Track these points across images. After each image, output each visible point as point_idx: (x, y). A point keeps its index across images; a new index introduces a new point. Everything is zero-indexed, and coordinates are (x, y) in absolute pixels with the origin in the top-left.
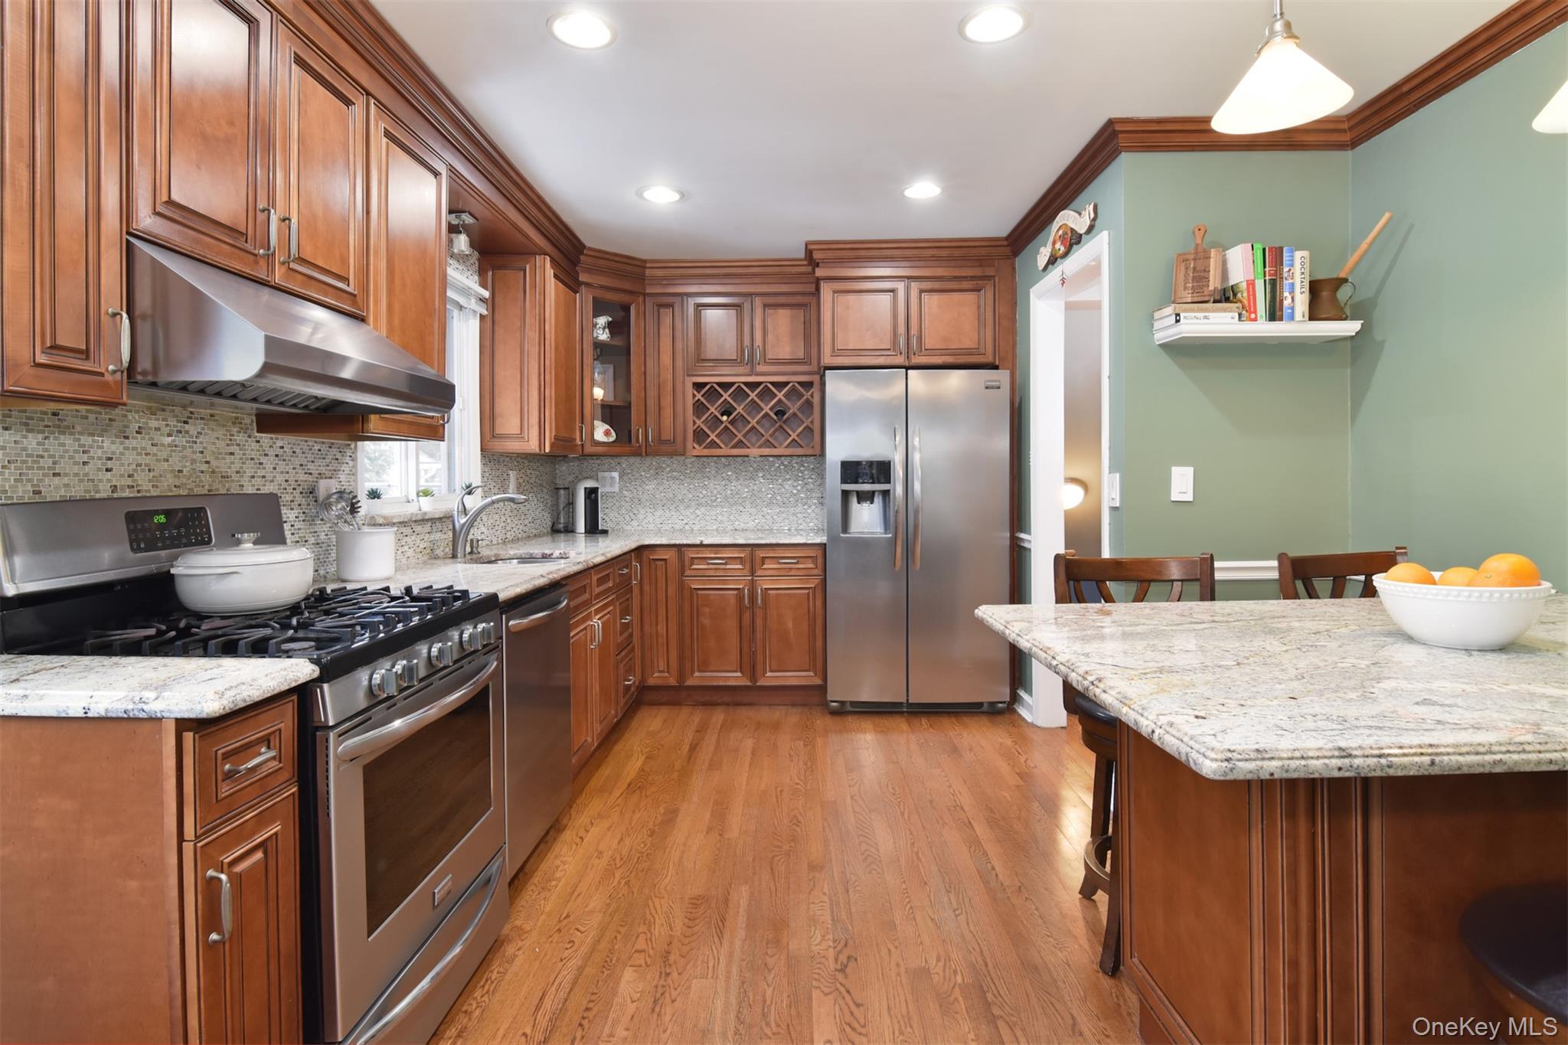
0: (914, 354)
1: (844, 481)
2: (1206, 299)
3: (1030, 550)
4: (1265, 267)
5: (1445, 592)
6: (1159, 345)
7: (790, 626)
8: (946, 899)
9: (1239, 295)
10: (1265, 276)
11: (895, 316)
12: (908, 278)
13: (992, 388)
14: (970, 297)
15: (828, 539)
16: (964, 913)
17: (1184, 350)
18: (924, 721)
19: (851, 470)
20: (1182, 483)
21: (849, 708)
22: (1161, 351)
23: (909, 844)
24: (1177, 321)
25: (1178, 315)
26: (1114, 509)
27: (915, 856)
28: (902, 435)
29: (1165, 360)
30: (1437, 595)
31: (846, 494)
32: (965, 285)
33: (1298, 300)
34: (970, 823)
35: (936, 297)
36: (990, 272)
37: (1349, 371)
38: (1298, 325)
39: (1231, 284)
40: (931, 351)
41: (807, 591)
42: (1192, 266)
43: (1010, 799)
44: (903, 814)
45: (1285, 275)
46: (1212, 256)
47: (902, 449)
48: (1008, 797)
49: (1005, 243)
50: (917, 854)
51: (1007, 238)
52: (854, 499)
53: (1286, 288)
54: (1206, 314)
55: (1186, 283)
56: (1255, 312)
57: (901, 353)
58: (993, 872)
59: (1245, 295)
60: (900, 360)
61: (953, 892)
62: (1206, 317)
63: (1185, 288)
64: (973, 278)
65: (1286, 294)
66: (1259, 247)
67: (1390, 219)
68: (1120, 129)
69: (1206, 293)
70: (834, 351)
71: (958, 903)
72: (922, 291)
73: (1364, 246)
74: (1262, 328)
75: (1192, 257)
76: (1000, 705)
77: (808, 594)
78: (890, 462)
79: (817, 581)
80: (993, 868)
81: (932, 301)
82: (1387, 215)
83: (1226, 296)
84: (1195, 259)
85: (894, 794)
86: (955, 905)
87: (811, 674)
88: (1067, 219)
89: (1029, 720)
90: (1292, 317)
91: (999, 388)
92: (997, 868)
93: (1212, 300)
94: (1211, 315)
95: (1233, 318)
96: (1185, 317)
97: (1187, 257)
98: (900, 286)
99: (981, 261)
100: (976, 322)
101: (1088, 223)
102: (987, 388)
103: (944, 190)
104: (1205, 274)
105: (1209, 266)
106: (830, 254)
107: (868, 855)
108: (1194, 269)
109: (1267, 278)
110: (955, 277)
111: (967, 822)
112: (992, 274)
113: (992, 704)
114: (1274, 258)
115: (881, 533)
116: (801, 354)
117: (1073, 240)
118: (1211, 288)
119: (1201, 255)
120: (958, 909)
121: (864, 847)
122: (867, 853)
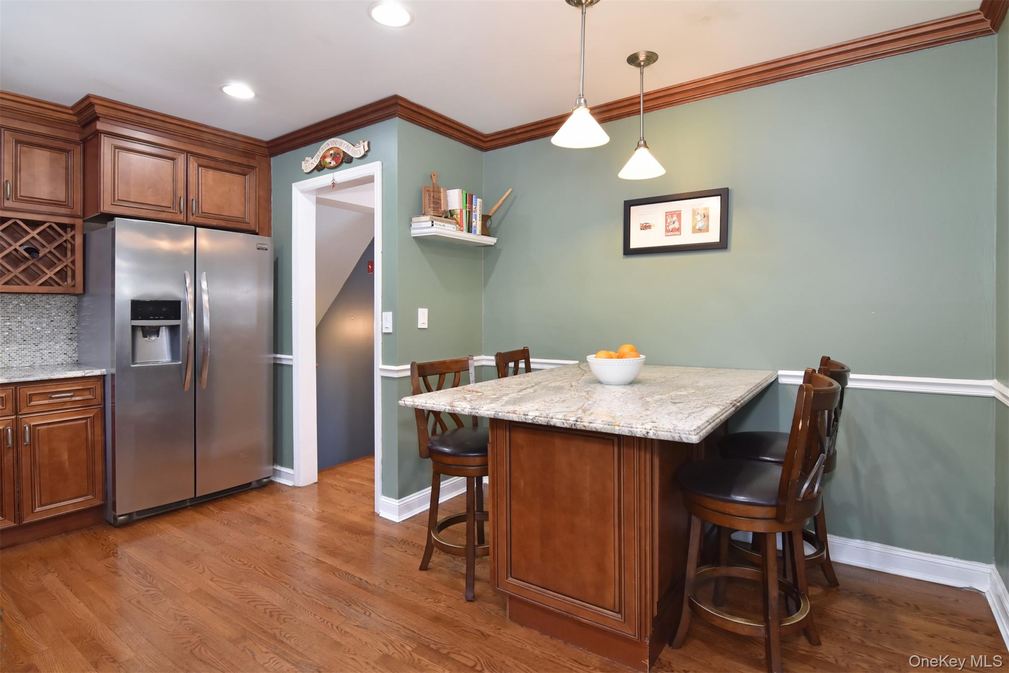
0: (193, 214)
1: (134, 316)
2: (441, 215)
3: (291, 366)
4: (466, 204)
5: (621, 362)
6: (413, 237)
7: (65, 456)
8: (352, 611)
9: (455, 216)
10: (466, 208)
11: (174, 181)
12: (188, 152)
13: (262, 249)
14: (238, 178)
15: (117, 370)
16: (372, 612)
17: (426, 242)
18: (211, 508)
19: (140, 308)
20: (423, 318)
21: (136, 517)
22: (413, 240)
23: (292, 591)
24: (433, 225)
25: (433, 222)
26: (385, 334)
27: (303, 596)
28: (191, 280)
29: (416, 248)
30: (622, 363)
31: (134, 328)
32: (234, 169)
33: (477, 223)
34: (318, 560)
35: (211, 173)
36: (253, 163)
37: (483, 262)
38: (477, 237)
39: (449, 209)
40: (206, 215)
41: (84, 421)
42: (432, 195)
43: (328, 536)
44: (265, 574)
45: (474, 210)
46: (442, 191)
47: (191, 290)
48: (325, 535)
49: (266, 146)
50: (303, 593)
51: (268, 143)
52: (139, 334)
53: (473, 216)
54: (444, 224)
55: (429, 204)
56: (463, 227)
57: (181, 212)
58: (362, 581)
59: (459, 216)
60: (181, 217)
61: (351, 604)
62: (444, 226)
63: (430, 207)
64: (240, 165)
65: (474, 220)
66: (464, 192)
67: (511, 192)
68: (400, 103)
69: (440, 212)
70: (114, 200)
71: (362, 609)
72: (199, 166)
73: (500, 202)
74: (464, 236)
75: (432, 190)
76: (265, 480)
77: (86, 423)
78: (179, 302)
79: (95, 411)
80: (361, 579)
81: (210, 176)
82: (510, 190)
83: (449, 215)
84: (433, 191)
85: (245, 565)
86: (361, 611)
87: (90, 497)
88: (340, 143)
89: (290, 483)
90: (475, 232)
91: (266, 250)
92: (362, 578)
93: (444, 216)
94: (446, 225)
95: (454, 228)
96: (436, 224)
97: (429, 189)
98: (181, 159)
99: (246, 154)
100: (243, 199)
101: (363, 153)
102: (258, 249)
103: (257, 95)
104: (439, 201)
105: (440, 197)
106: (112, 112)
107: (271, 612)
108: (433, 197)
109: (468, 210)
110: (226, 161)
111: (316, 560)
112: (254, 165)
113: (259, 481)
114: (469, 200)
115: (168, 362)
116: (61, 196)
117: (345, 160)
118: (443, 210)
119: (436, 190)
120: (366, 612)
121: (261, 608)
122: (268, 611)
